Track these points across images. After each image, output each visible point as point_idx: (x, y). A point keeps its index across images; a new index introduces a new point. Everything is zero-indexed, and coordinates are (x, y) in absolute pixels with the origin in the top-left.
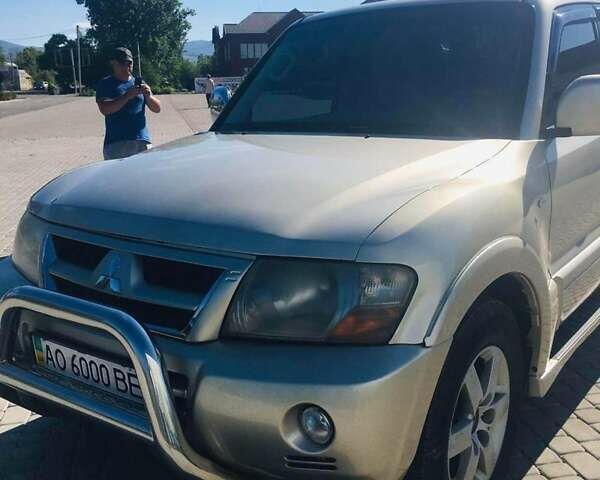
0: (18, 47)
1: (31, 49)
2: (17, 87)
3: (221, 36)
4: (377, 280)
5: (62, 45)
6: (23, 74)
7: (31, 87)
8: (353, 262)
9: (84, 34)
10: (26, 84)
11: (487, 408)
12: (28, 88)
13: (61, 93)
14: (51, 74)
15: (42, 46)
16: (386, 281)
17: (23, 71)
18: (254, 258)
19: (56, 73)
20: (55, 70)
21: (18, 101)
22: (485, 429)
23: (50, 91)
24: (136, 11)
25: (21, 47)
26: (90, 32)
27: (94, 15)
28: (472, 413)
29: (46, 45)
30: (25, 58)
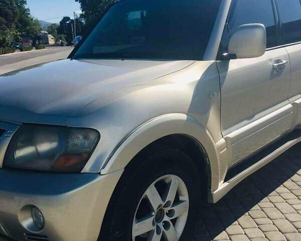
0: (48, 23)
1: (55, 24)
2: (47, 43)
3: (145, 16)
4: (81, 137)
5: (68, 22)
6: (50, 37)
7: (54, 43)
8: (66, 127)
9: (79, 16)
10: (51, 41)
11: (169, 208)
12: (53, 43)
13: (67, 46)
14: (63, 36)
15: (59, 23)
16: (86, 137)
17: (50, 35)
18: (21, 124)
19: (66, 36)
20: (65, 34)
21: (46, 49)
22: (168, 220)
23: (62, 45)
24: (103, 4)
25: (49, 23)
26: (82, 16)
27: (83, 7)
28: (154, 212)
29: (60, 22)
30: (52, 29)
